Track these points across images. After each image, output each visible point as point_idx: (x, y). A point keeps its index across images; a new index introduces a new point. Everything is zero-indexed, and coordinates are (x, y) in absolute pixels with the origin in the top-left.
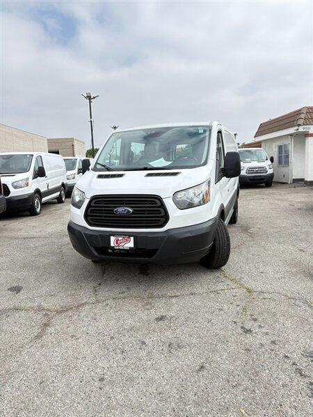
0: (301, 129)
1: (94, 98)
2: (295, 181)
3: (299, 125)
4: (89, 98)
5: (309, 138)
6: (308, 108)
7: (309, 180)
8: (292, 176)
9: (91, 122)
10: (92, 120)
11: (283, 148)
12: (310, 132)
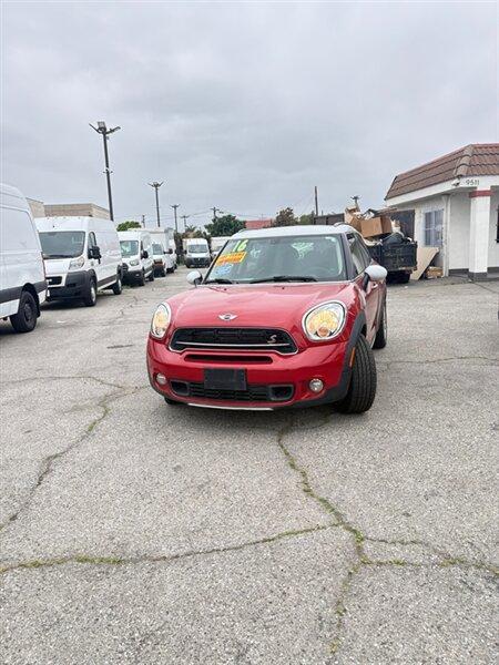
0: (463, 183)
1: (112, 131)
2: (452, 272)
3: (460, 177)
4: (103, 130)
5: (477, 199)
6: (475, 147)
7: (476, 271)
8: (448, 263)
9: (108, 173)
10: (110, 170)
11: (433, 216)
12: (478, 189)
